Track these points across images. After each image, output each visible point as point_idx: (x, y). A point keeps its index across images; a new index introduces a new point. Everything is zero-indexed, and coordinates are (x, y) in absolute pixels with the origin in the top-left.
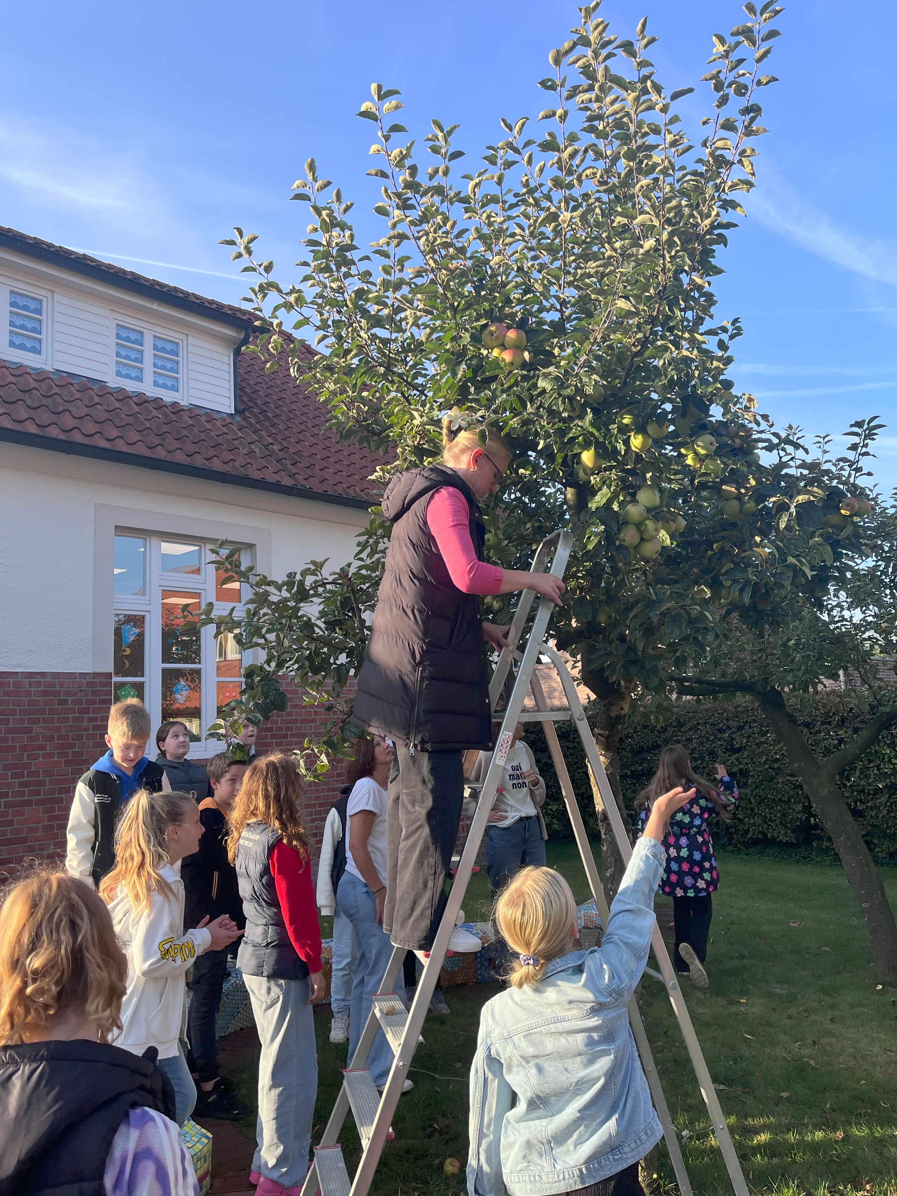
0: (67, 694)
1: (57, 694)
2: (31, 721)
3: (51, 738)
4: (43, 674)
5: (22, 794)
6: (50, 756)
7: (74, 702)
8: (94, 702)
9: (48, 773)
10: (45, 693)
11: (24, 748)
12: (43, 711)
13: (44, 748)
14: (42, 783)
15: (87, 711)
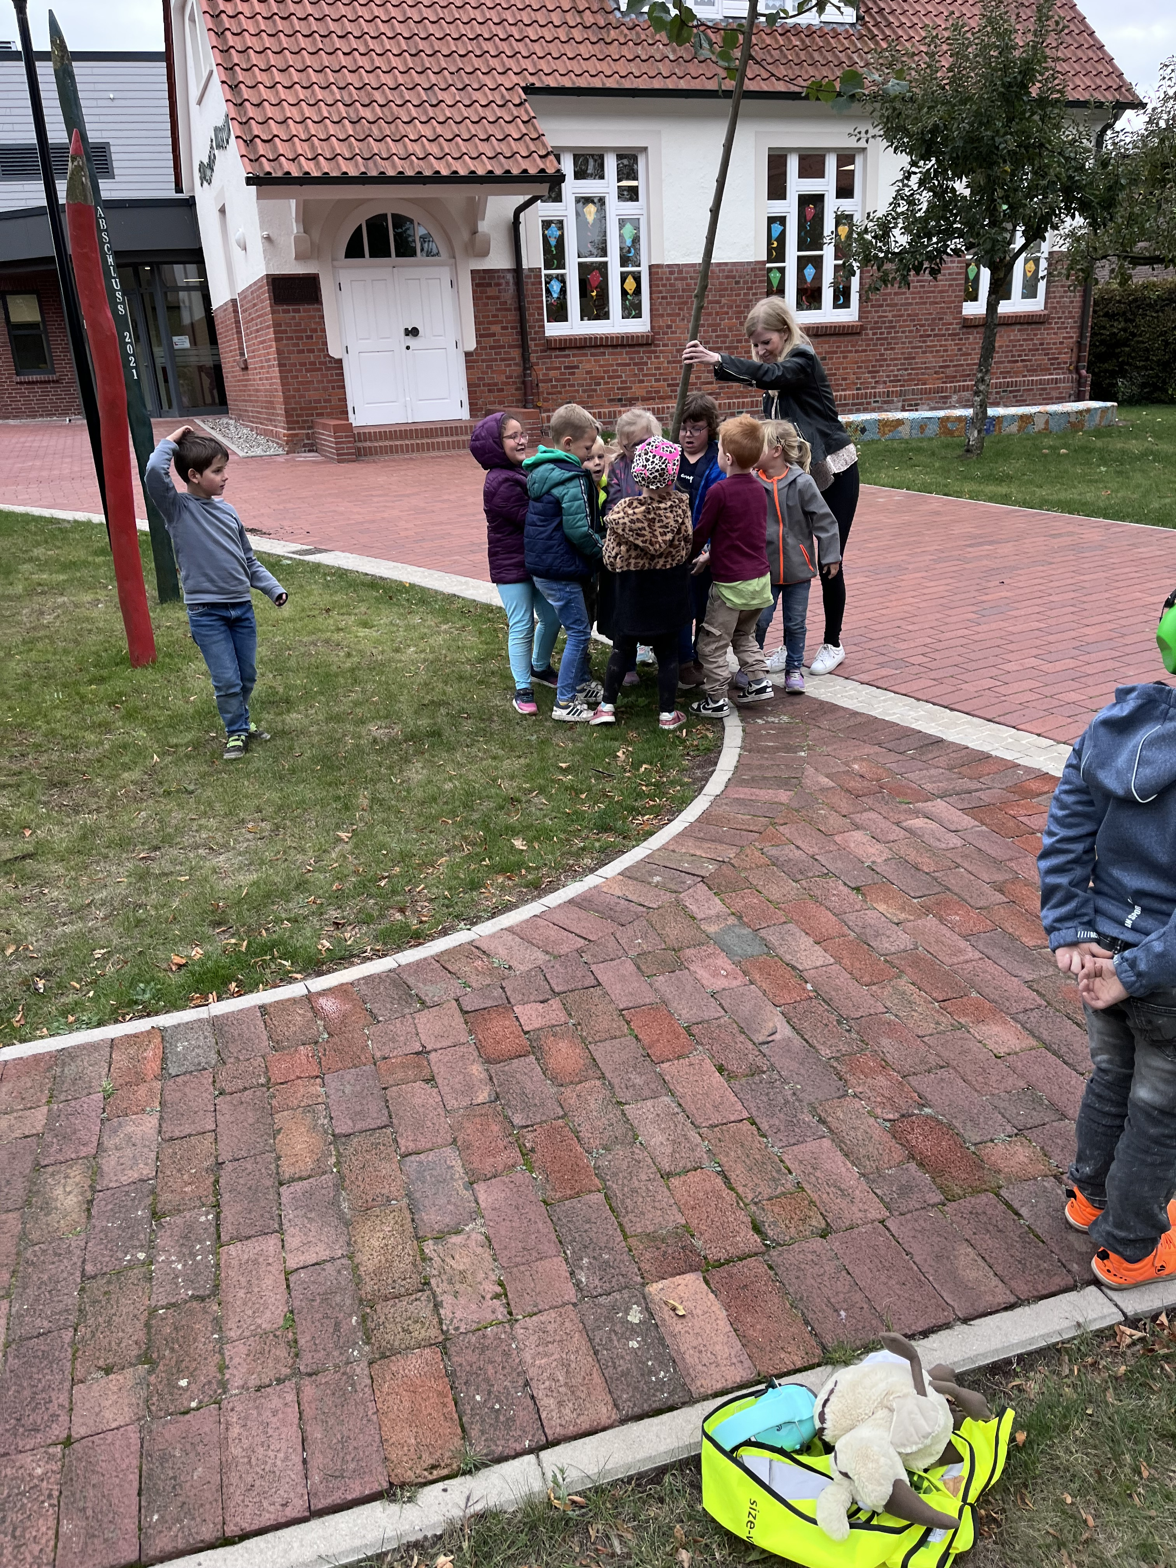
0: (740, 277)
1: (734, 277)
2: (721, 296)
3: (731, 307)
4: (726, 264)
5: (717, 342)
6: (730, 319)
7: (744, 283)
8: (753, 282)
9: (730, 330)
10: (727, 277)
11: (717, 314)
12: (726, 289)
13: (727, 313)
14: (727, 336)
15: (751, 288)
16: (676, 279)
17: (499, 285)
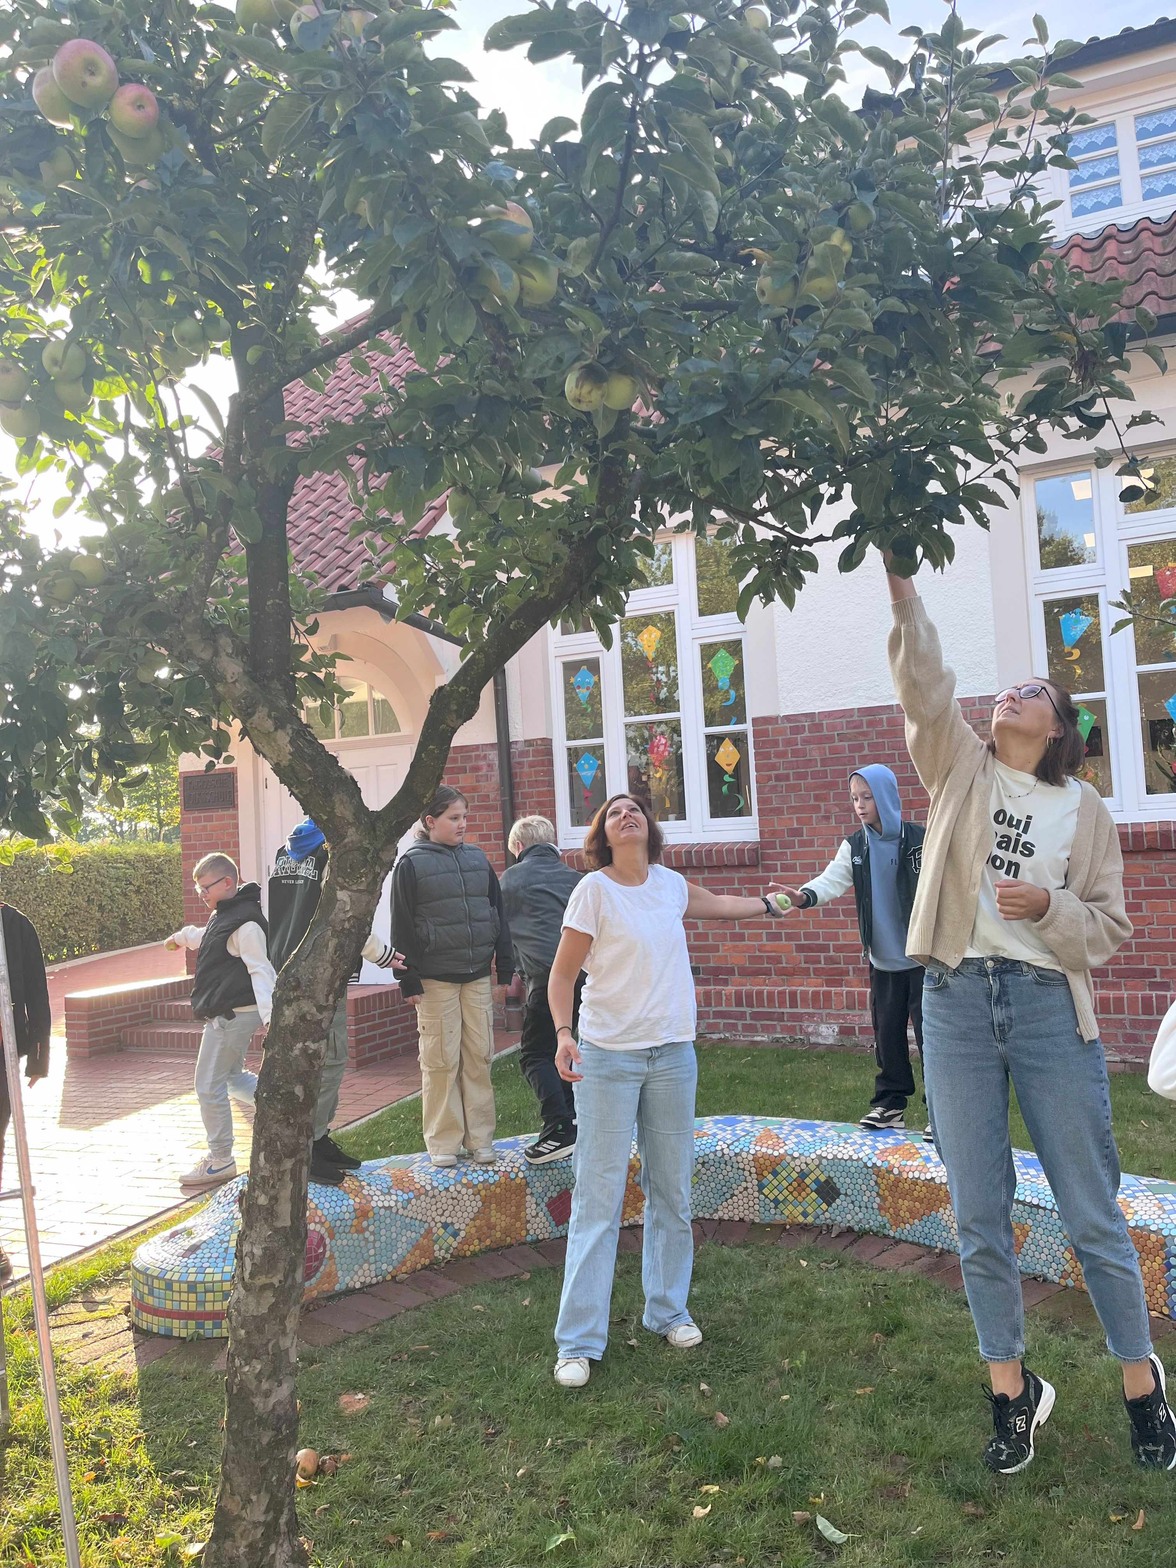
16: (806, 741)
17: (476, 769)
